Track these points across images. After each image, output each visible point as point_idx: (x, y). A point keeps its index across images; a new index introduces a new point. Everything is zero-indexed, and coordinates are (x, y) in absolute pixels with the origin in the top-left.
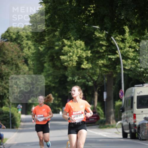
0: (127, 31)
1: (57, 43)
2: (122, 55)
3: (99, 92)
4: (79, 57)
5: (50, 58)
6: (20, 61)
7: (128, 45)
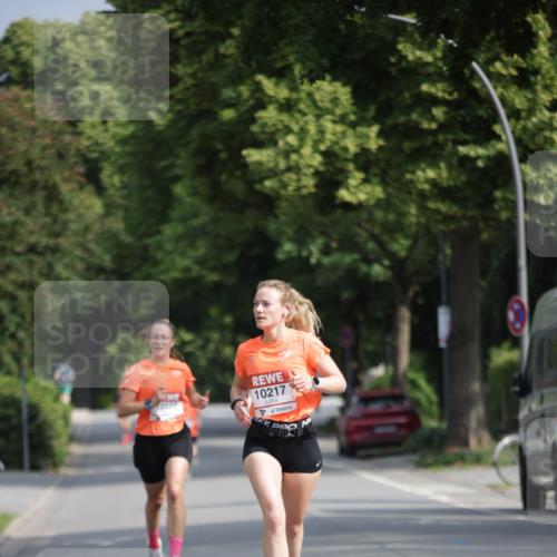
0: (541, 33)
1: (228, 93)
2: (518, 142)
3: (415, 309)
4: (328, 155)
5: (199, 161)
6: (66, 174)
7: (545, 98)
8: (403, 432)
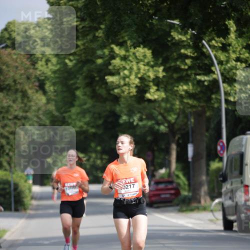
0: (232, 29)
1: (99, 52)
2: (222, 74)
3: (178, 145)
4: (142, 79)
5: (87, 81)
6: (30, 86)
7: (233, 56)
8: (173, 197)
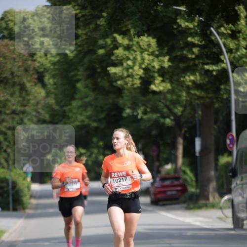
0: (242, 14)
1: (101, 42)
2: (231, 63)
3: (185, 139)
4: (146, 70)
5: (88, 72)
6: (29, 78)
7: (243, 43)
8: (180, 194)
